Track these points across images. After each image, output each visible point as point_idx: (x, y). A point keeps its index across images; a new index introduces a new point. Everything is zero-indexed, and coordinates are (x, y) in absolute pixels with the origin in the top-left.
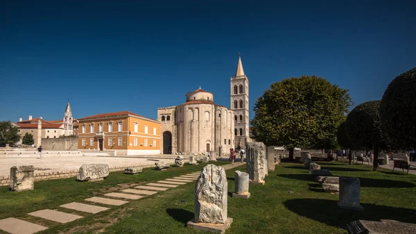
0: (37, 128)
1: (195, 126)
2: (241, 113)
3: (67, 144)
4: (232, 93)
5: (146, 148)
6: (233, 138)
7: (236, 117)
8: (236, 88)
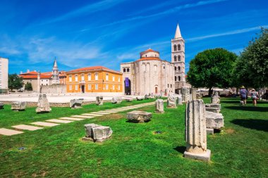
0: (37, 79)
1: (147, 75)
2: (179, 65)
3: (59, 89)
4: (173, 51)
5: (114, 91)
6: (174, 83)
7: (176, 68)
8: (175, 46)
